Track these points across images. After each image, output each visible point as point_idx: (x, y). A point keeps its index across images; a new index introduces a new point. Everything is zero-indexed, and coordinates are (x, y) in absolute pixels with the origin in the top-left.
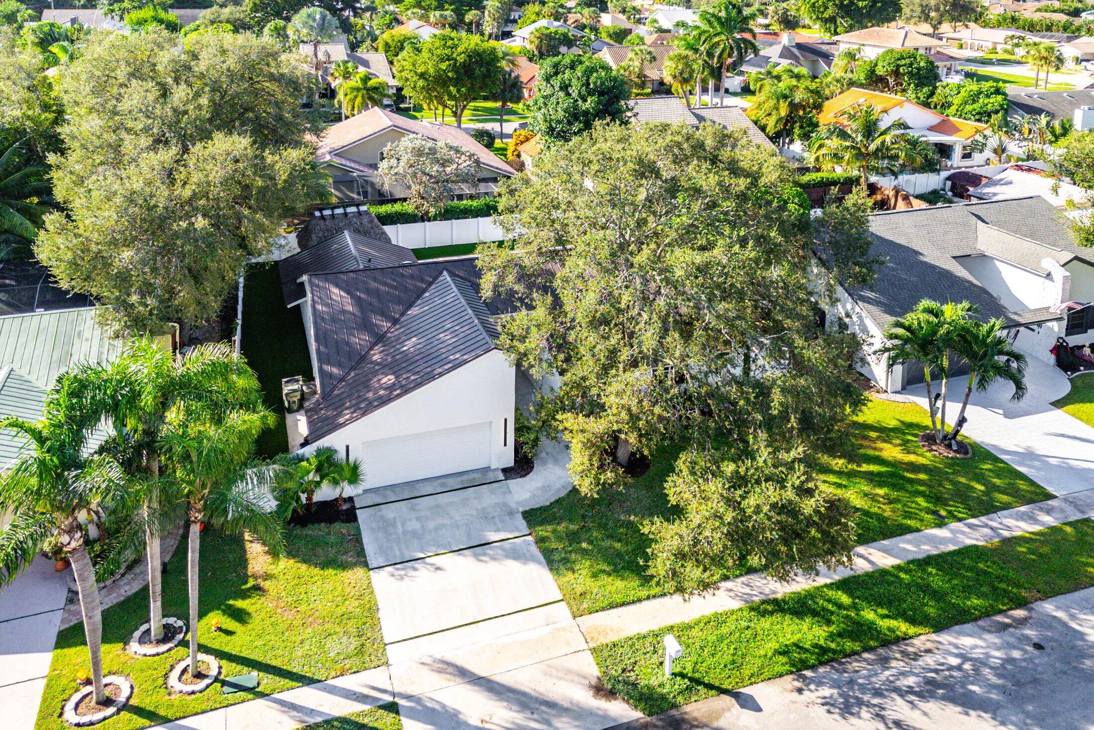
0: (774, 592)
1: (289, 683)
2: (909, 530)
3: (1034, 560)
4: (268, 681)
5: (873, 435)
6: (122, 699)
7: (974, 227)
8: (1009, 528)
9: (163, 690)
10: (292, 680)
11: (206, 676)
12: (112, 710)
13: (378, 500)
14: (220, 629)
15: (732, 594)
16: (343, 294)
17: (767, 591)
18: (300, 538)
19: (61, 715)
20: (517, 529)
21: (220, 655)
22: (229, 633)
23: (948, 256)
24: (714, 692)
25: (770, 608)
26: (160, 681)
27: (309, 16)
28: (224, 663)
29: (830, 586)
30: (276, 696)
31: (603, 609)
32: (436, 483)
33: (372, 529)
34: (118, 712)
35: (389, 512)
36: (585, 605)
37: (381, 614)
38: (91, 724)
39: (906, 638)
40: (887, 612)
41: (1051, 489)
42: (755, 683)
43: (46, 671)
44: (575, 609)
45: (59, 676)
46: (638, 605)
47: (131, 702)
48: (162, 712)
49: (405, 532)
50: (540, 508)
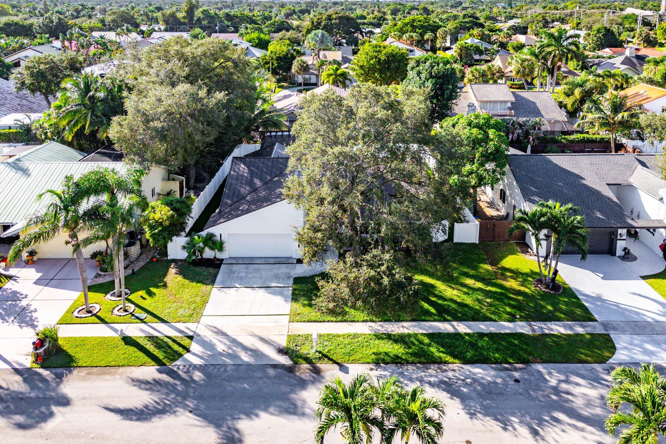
0: (392, 331)
1: (156, 320)
2: (491, 320)
3: (552, 345)
4: (149, 318)
5: (508, 274)
6: (95, 312)
7: (634, 168)
8: (552, 330)
9: (110, 313)
10: (158, 319)
11: (128, 311)
12: (90, 315)
13: (234, 262)
14: (141, 297)
15: (371, 328)
16: (246, 168)
17: (390, 330)
18: (191, 270)
19: (72, 313)
20: (288, 284)
21: (137, 305)
22: (144, 299)
23: (604, 183)
24: (331, 362)
25: (384, 337)
26: (111, 309)
27: (315, 34)
28: (137, 309)
29: (422, 334)
30: (150, 324)
31: (304, 321)
32: (263, 260)
33: (224, 273)
34: (91, 316)
35: (235, 268)
36: (297, 318)
37: (207, 305)
38: (81, 318)
39: (446, 363)
40: (444, 351)
41: (596, 316)
42: (354, 363)
43: (75, 298)
44: (292, 319)
45: (79, 300)
46: (322, 323)
47: (98, 314)
48: (106, 320)
49: (237, 276)
50: (304, 277)
